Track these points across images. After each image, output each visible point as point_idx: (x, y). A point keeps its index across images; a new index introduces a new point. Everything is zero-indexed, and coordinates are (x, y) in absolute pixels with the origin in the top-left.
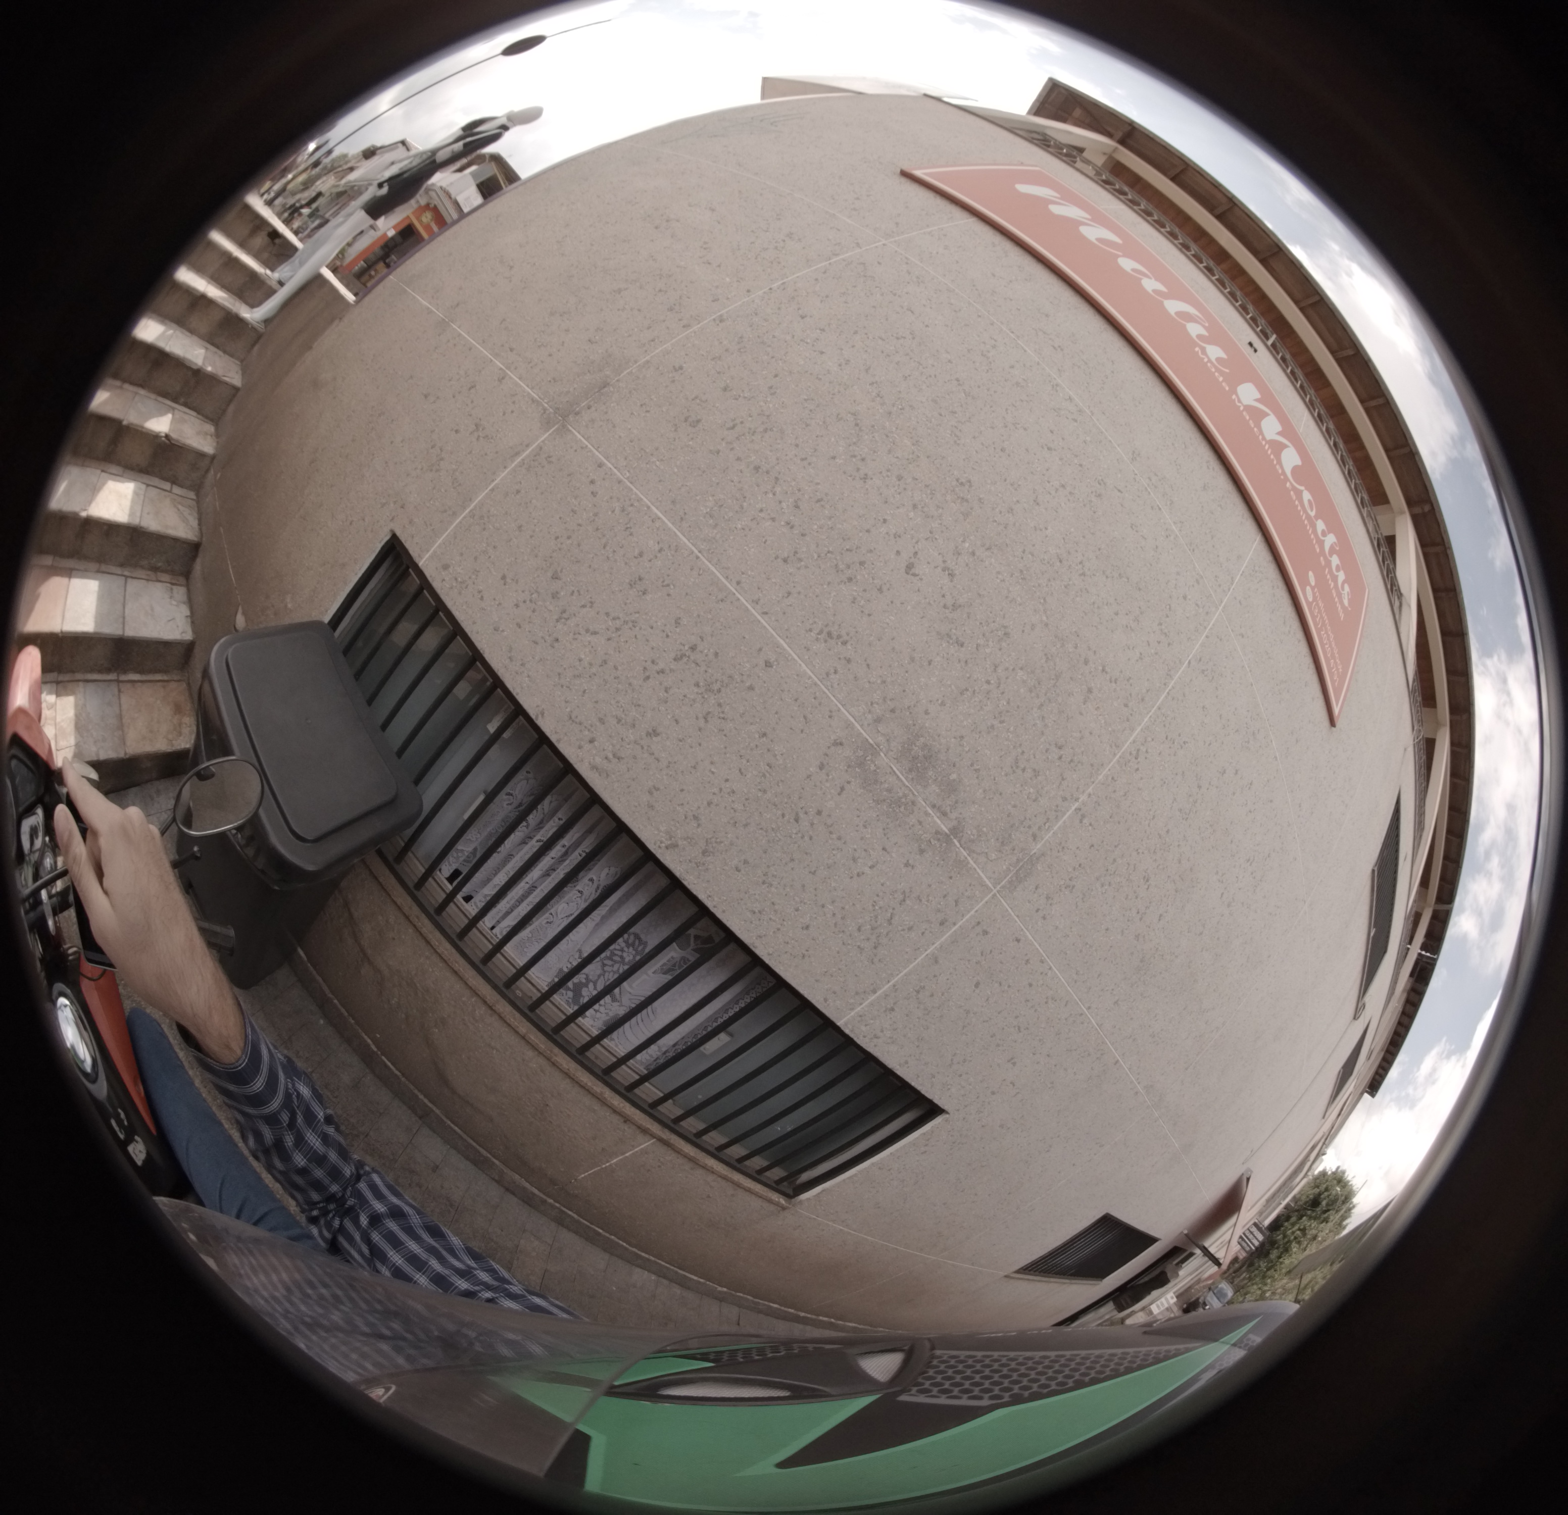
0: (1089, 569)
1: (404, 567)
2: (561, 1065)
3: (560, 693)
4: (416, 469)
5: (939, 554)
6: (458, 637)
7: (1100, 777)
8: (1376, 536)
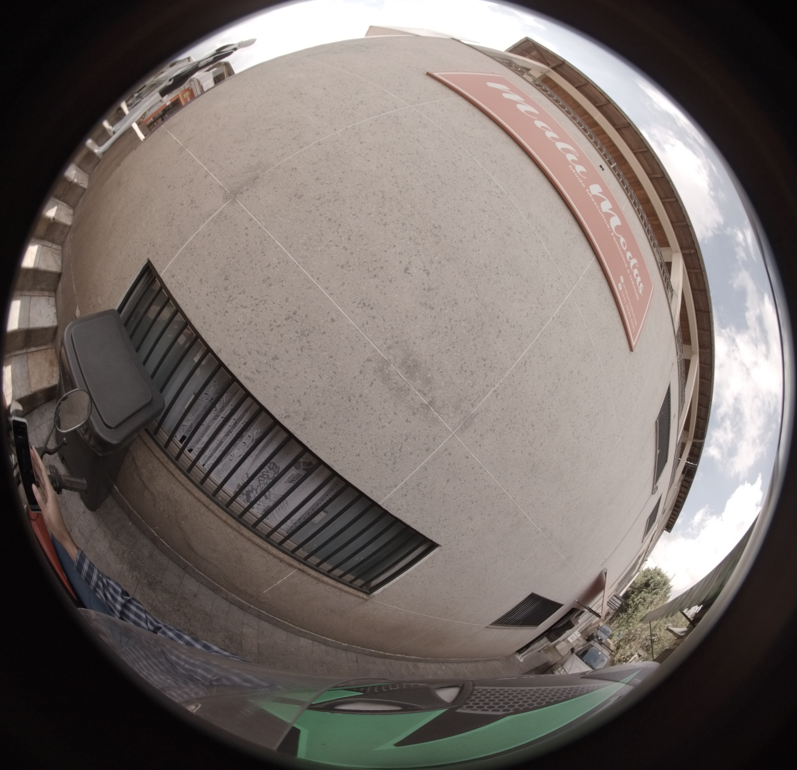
0: (501, 271)
1: (153, 277)
2: (245, 535)
3: (228, 340)
4: (161, 225)
5: (422, 263)
6: (179, 313)
7: (506, 375)
8: (660, 262)
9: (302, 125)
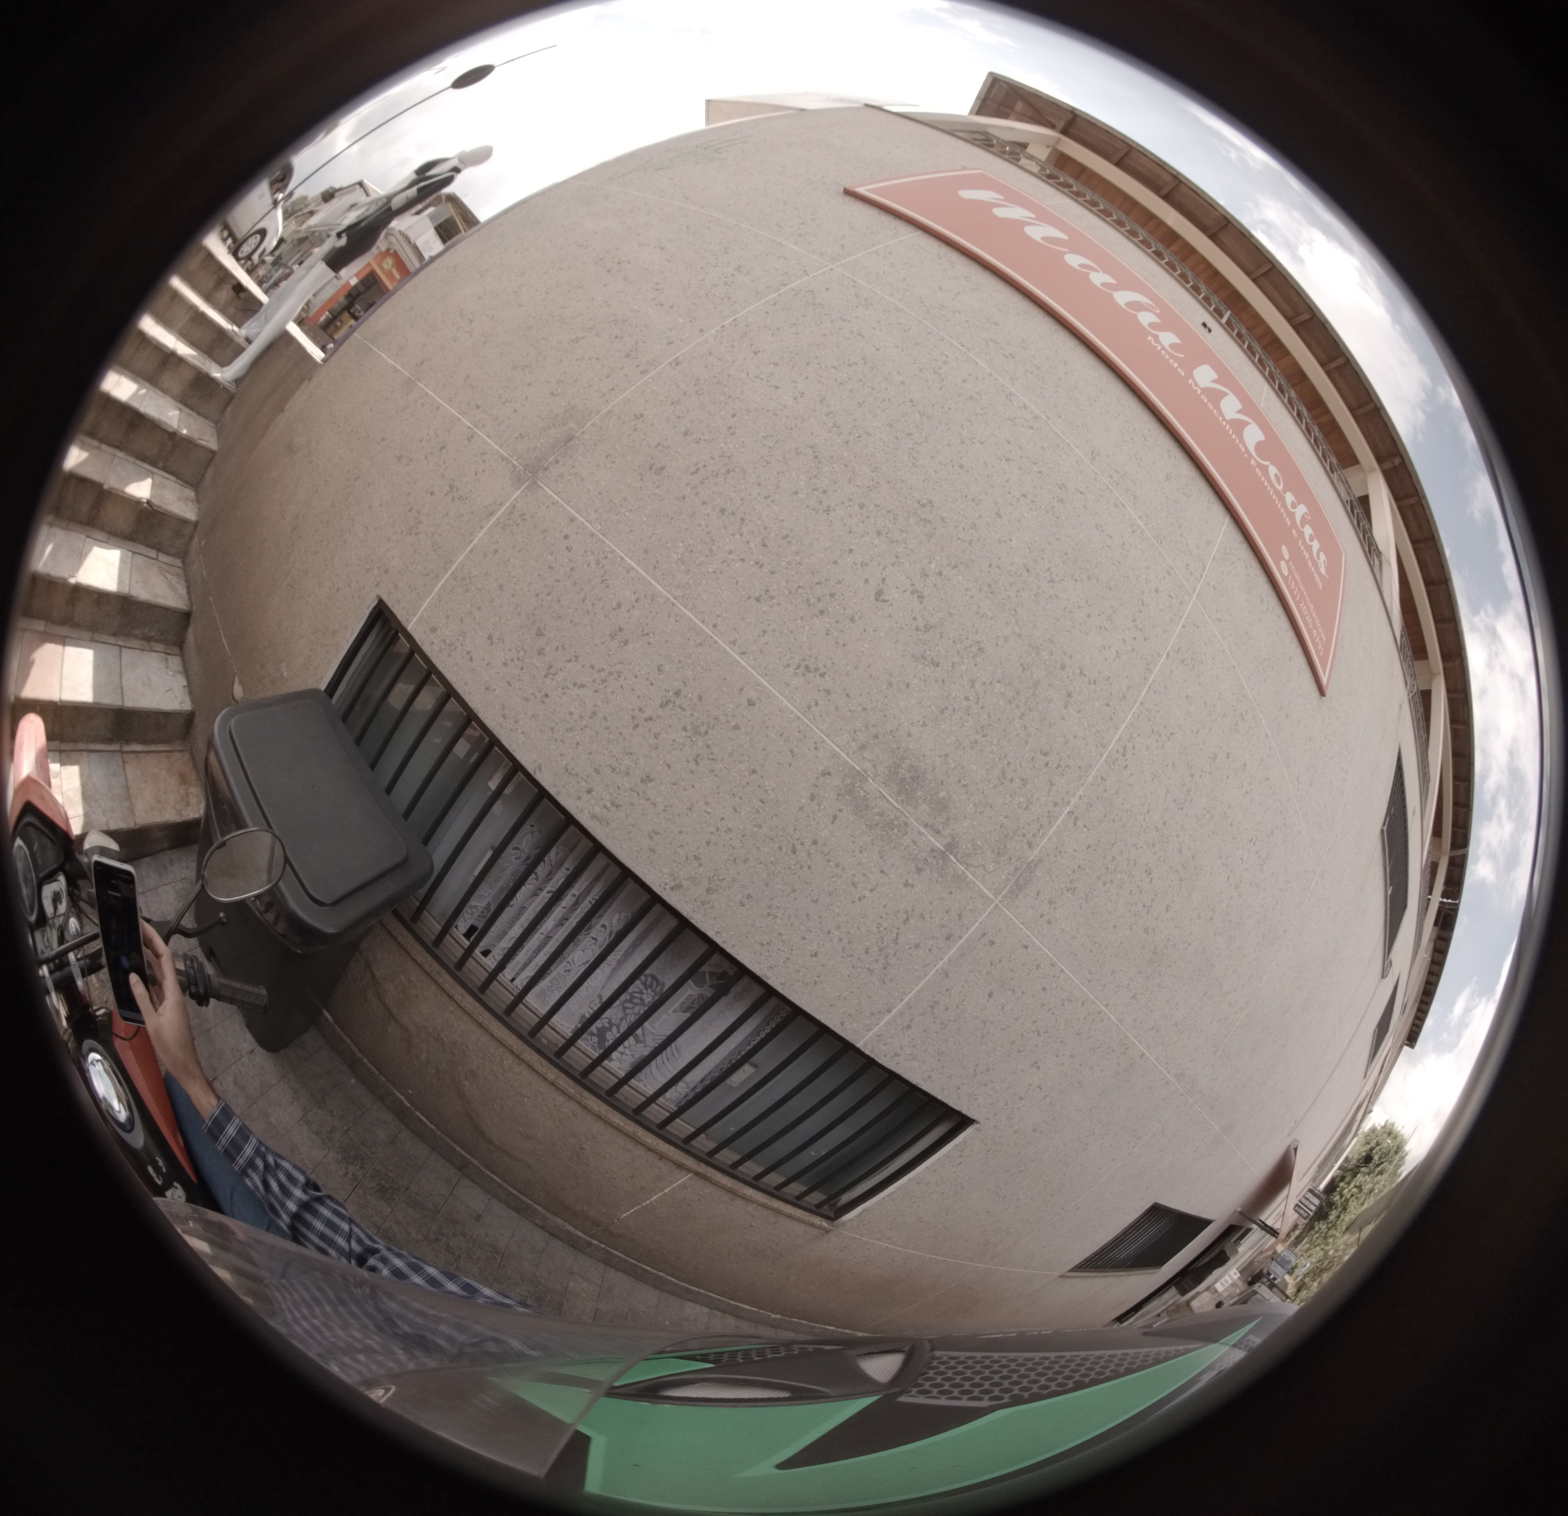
1: (393, 632)
2: (592, 1108)
3: (554, 747)
4: (395, 533)
5: (907, 578)
6: (452, 699)
7: (1090, 779)
8: (1349, 499)
9: (637, 326)
